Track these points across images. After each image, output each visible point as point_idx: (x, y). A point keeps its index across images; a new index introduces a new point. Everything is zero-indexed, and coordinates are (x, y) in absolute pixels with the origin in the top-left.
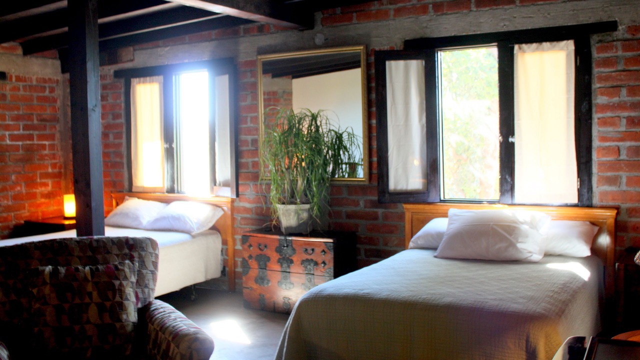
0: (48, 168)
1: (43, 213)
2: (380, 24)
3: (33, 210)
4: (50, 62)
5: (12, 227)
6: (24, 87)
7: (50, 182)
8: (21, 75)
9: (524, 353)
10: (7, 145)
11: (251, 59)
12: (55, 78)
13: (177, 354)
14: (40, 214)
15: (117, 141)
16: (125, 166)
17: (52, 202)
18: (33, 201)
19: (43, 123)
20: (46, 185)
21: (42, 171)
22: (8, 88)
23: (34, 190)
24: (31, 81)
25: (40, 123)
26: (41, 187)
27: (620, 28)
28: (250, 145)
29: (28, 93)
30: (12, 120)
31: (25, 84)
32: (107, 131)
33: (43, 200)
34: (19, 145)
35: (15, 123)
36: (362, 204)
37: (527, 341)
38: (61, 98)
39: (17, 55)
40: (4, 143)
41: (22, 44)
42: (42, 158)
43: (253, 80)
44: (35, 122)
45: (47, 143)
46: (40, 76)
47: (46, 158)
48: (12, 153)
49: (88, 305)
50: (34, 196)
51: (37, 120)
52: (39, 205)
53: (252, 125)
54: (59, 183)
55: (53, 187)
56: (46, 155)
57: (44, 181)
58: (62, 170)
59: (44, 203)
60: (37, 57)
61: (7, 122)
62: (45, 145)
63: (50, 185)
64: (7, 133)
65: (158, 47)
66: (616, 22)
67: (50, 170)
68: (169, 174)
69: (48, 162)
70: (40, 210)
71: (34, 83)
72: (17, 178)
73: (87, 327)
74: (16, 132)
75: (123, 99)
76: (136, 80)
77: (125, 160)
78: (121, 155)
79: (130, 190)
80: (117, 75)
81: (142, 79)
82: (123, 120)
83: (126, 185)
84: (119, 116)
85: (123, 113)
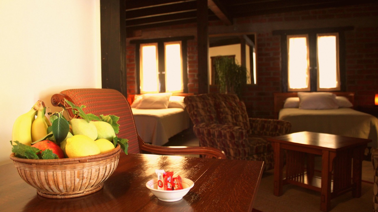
15: (131, 72)
16: (136, 83)
27: (355, 29)
36: (254, 94)
65: (155, 30)
66: (353, 27)
68: (160, 85)
75: (135, 53)
76: (143, 45)
77: (136, 80)
78: (133, 78)
79: (139, 93)
80: (132, 42)
81: (146, 44)
82: (135, 62)
83: (136, 91)
84: (132, 60)
85: (135, 59)
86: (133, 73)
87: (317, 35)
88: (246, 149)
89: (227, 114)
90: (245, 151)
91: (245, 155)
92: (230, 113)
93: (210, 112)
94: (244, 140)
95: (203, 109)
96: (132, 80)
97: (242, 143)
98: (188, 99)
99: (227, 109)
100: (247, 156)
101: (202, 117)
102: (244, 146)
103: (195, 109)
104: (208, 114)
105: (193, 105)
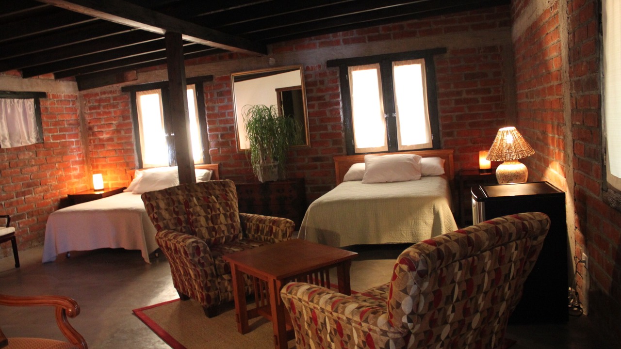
0: (76, 158)
1: (76, 188)
2: (311, 51)
3: (70, 187)
4: (71, 83)
5: (59, 199)
6: (57, 101)
7: (77, 167)
8: (55, 94)
9: (433, 215)
10: (51, 143)
11: (225, 75)
12: (75, 94)
13: (279, 230)
14: (74, 190)
15: (127, 135)
16: (135, 151)
17: (81, 181)
18: (70, 181)
19: (71, 126)
20: (75, 169)
21: (73, 160)
22: (48, 103)
23: (70, 174)
24: (61, 98)
25: (68, 126)
26: (73, 171)
27: (448, 52)
28: (229, 130)
29: (60, 106)
30: (53, 126)
31: (57, 99)
32: (119, 128)
33: (75, 180)
34: (58, 142)
35: (54, 127)
36: (306, 160)
37: (434, 209)
38: (80, 108)
39: (51, 80)
40: (49, 142)
41: (54, 74)
42: (72, 151)
43: (228, 88)
44: (66, 126)
45: (73, 140)
46: (66, 94)
47: (75, 150)
48: (54, 148)
49: (219, 215)
50: (70, 178)
51: (67, 124)
52: (73, 184)
53: (229, 117)
54: (83, 167)
55: (80, 171)
56: (74, 149)
57: (74, 166)
58: (85, 159)
59: (75, 182)
60: (63, 81)
61: (50, 127)
62: (73, 141)
63: (78, 169)
64: (50, 134)
65: (156, 69)
66: (445, 48)
67: (77, 159)
68: (170, 154)
69: (75, 153)
70: (74, 187)
71: (63, 99)
72: (59, 166)
73: (221, 226)
74: (55, 134)
75: (130, 106)
76: (140, 92)
77: (135, 147)
78: (131, 144)
79: (141, 167)
80: (124, 89)
81: (145, 92)
82: (131, 120)
83: (137, 164)
84: (128, 118)
85: (131, 115)
86: (130, 137)
87: (393, 63)
88: (207, 269)
89: (199, 215)
90: (205, 271)
91: (207, 278)
92: (203, 213)
93: (177, 213)
94: (202, 257)
95: (166, 210)
96: (129, 147)
97: (199, 261)
98: (146, 196)
99: (198, 209)
100: (209, 278)
101: (165, 221)
102: (202, 265)
103: (155, 210)
104: (175, 216)
105: (152, 205)
